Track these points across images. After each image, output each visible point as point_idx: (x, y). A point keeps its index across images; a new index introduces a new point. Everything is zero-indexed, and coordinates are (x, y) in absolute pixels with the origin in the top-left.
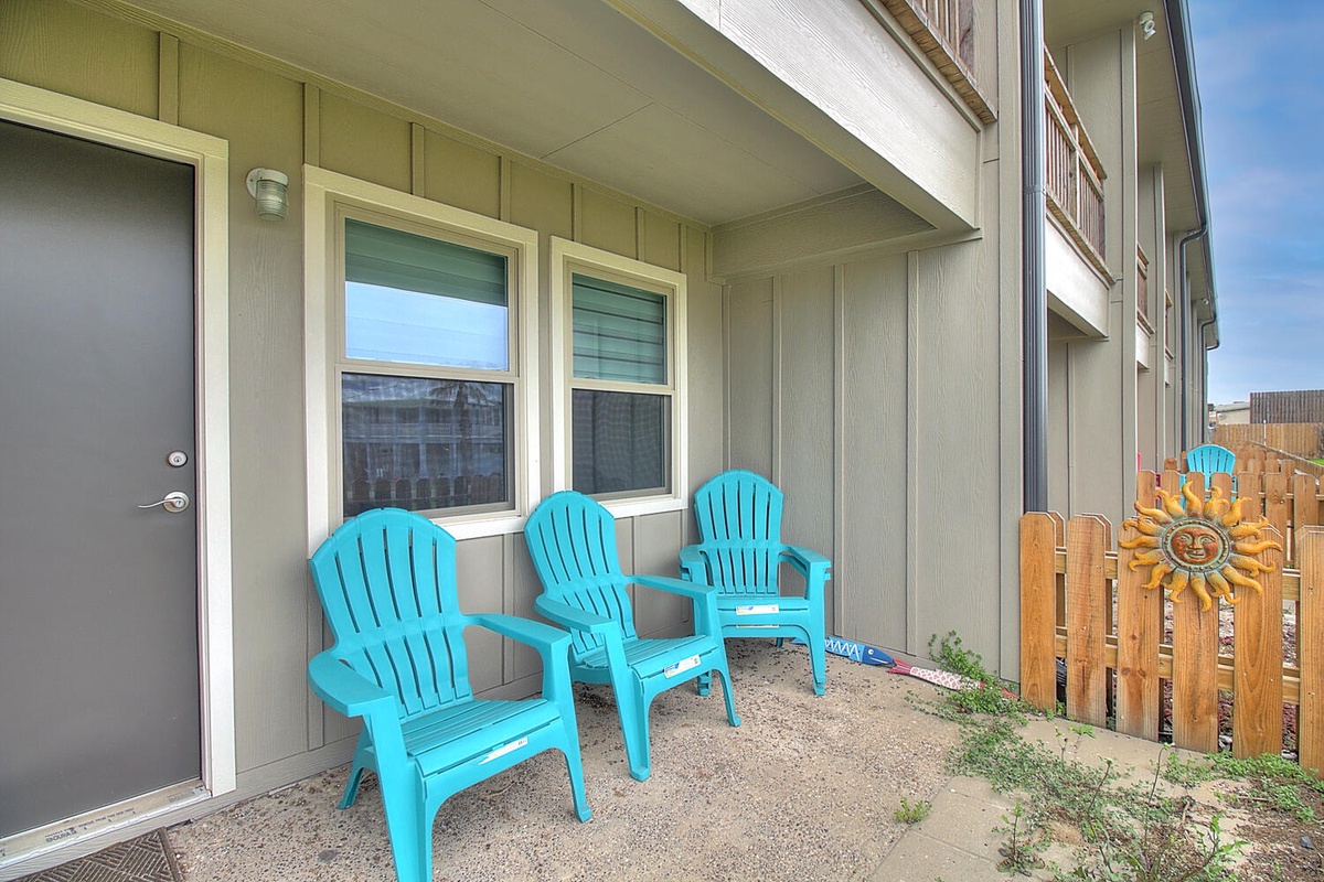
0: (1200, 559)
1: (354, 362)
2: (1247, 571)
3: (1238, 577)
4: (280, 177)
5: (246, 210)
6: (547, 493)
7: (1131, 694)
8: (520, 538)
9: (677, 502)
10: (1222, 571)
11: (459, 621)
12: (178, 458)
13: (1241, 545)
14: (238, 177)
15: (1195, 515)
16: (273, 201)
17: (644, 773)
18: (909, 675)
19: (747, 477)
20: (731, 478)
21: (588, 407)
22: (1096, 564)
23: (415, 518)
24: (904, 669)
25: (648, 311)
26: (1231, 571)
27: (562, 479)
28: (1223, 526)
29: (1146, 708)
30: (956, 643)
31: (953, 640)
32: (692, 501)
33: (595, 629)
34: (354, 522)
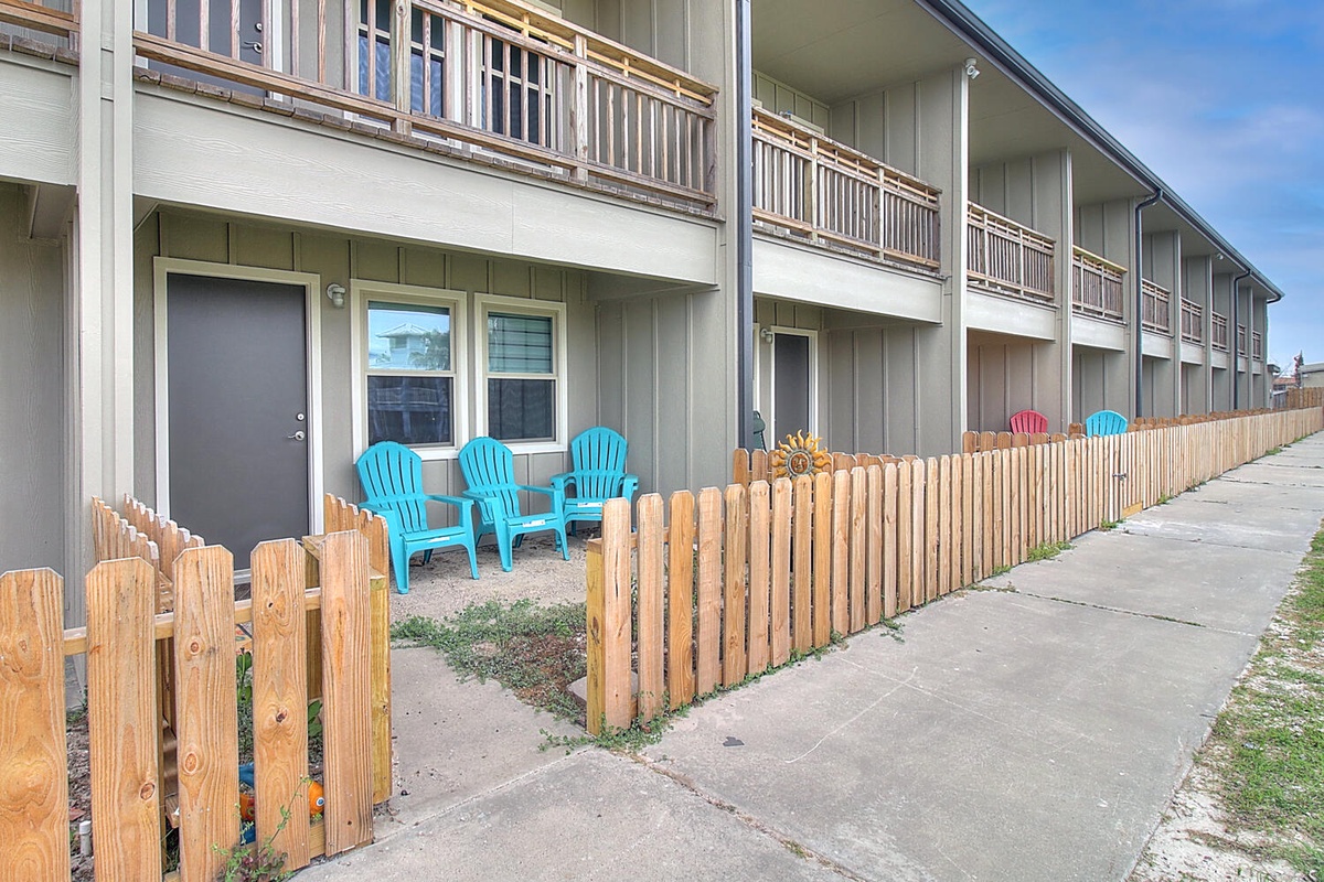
1: (373, 371)
4: (343, 290)
5: (327, 304)
6: (472, 438)
8: (456, 461)
9: (560, 445)
11: (422, 497)
12: (301, 417)
14: (324, 289)
16: (339, 301)
17: (508, 569)
19: (606, 432)
20: (595, 432)
21: (497, 389)
23: (403, 447)
25: (542, 327)
27: (482, 429)
32: (570, 447)
33: (486, 500)
34: (373, 448)
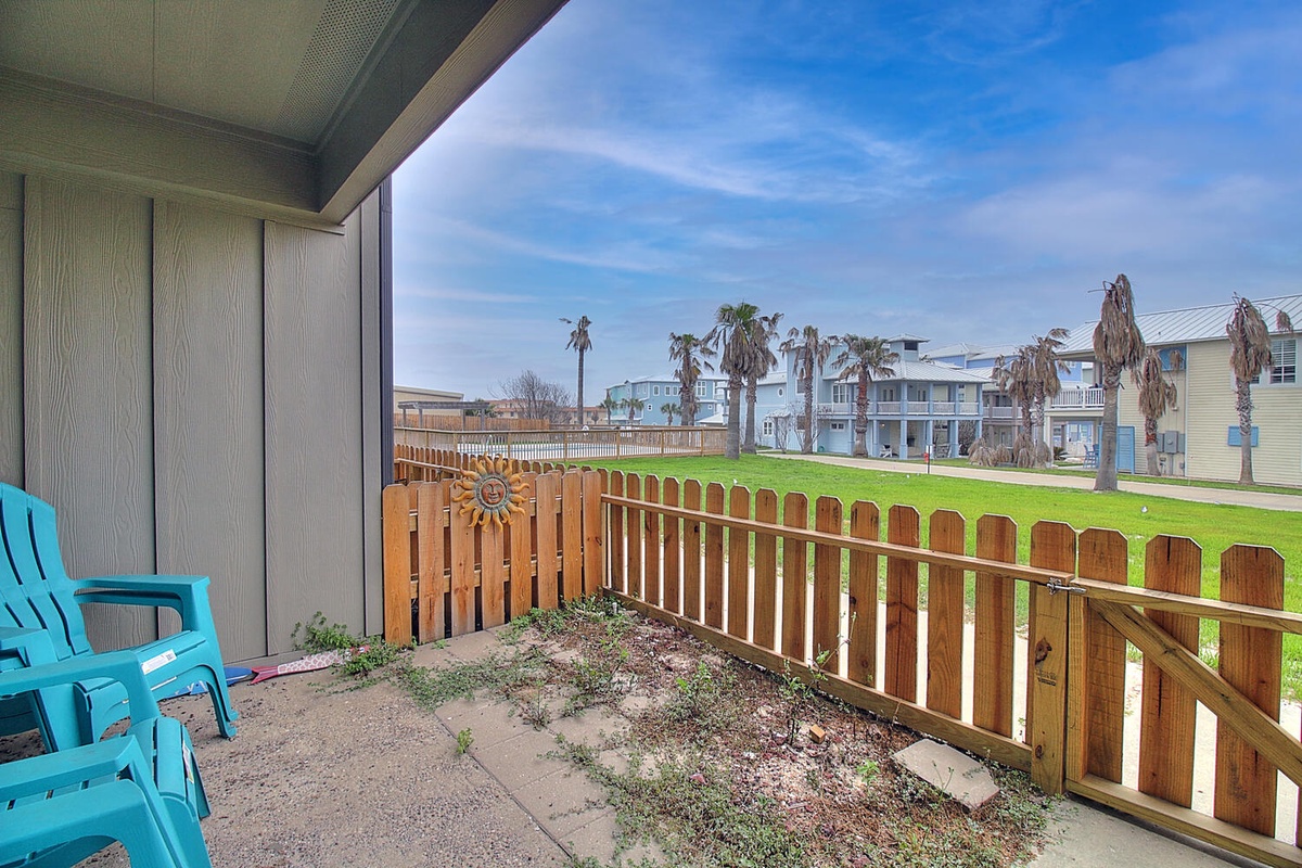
0: (497, 500)
2: (517, 504)
3: (514, 508)
7: (460, 605)
10: (506, 507)
13: (515, 488)
15: (492, 473)
18: (277, 676)
22: (438, 518)
24: (272, 672)
26: (511, 505)
28: (505, 478)
29: (468, 612)
30: (322, 622)
31: (319, 620)
